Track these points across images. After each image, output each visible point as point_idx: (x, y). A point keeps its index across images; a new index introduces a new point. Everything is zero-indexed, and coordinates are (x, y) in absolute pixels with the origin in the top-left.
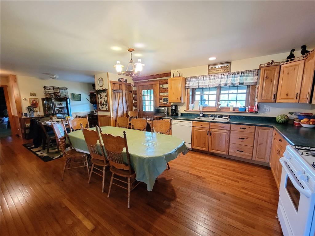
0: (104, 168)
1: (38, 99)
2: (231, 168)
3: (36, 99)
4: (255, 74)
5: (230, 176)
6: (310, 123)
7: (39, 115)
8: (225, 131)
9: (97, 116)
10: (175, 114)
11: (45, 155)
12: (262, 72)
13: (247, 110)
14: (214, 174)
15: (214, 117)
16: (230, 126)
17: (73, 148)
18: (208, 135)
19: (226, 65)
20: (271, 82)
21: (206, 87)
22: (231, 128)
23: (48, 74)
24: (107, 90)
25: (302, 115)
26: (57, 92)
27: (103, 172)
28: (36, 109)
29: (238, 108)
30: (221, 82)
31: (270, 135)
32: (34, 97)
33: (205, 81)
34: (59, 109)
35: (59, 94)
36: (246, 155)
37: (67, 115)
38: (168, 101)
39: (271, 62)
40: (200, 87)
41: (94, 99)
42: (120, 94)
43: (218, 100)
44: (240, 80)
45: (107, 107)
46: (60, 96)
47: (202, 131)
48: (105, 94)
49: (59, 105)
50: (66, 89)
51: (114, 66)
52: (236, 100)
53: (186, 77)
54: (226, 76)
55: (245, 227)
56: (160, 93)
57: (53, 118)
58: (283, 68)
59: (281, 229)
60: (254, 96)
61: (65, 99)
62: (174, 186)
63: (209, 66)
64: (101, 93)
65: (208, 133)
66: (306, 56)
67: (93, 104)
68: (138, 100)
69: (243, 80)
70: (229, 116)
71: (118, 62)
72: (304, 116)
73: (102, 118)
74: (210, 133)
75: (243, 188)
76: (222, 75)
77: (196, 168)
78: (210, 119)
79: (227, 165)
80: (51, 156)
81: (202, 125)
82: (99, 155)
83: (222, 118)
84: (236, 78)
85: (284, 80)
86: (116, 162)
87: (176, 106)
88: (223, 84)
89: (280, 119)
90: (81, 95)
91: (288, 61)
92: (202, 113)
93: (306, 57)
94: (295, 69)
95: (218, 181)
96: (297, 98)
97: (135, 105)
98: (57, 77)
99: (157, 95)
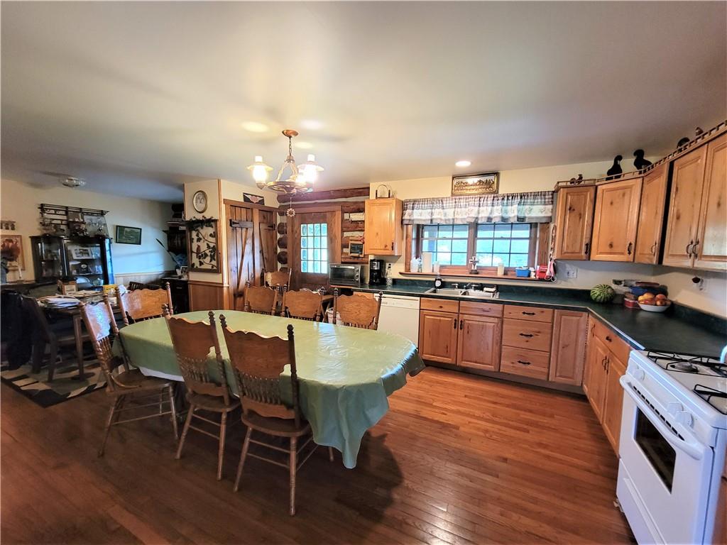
0: (224, 417)
1: (21, 236)
2: (507, 401)
3: (16, 236)
4: (547, 200)
5: (509, 420)
6: (656, 302)
7: (22, 279)
8: (492, 320)
9: (186, 284)
10: (378, 280)
11: (41, 387)
12: (563, 197)
13: (533, 275)
14: (474, 416)
15: (466, 288)
16: (501, 309)
17: (131, 368)
18: (455, 327)
19: (488, 178)
20: (580, 218)
21: (448, 223)
22: (505, 313)
23: (58, 175)
24: (215, 221)
25: (638, 285)
26: (77, 220)
27: (220, 428)
28: (14, 263)
29: (514, 270)
30: (479, 213)
31: (583, 326)
32: (10, 232)
33: (445, 210)
34: (80, 264)
35: (83, 226)
36: (534, 371)
37: (102, 281)
38: (361, 250)
39: (577, 178)
40: (435, 222)
41: (179, 242)
42: (246, 231)
43: (472, 251)
44: (518, 211)
45: (214, 263)
46: (86, 230)
47: (442, 318)
48: (211, 230)
49: (79, 255)
50: (102, 213)
51: (249, 168)
52: (510, 253)
53: (403, 200)
54: (490, 202)
55: (560, 533)
56: (343, 231)
57: (66, 288)
58: (601, 191)
59: (631, 530)
60: (546, 246)
61: (99, 239)
62: (392, 450)
63: (453, 179)
64: (199, 228)
65: (455, 324)
66: (645, 171)
67: (177, 255)
68: (289, 245)
69: (523, 212)
70: (498, 286)
71: (259, 159)
72: (642, 287)
73: (200, 289)
74: (459, 324)
75: (540, 445)
76: (482, 199)
77: (434, 404)
78: (458, 293)
79: (497, 394)
80: (60, 391)
81: (441, 307)
82: (213, 384)
83: (482, 290)
84: (509, 207)
85: (603, 213)
86: (261, 400)
87: (382, 262)
88: (485, 217)
89: (598, 293)
90: (141, 229)
91: (611, 178)
92: (439, 280)
93: (645, 174)
94: (624, 195)
95: (486, 431)
96: (630, 253)
97: (283, 257)
98: (82, 183)
99: (335, 236)
